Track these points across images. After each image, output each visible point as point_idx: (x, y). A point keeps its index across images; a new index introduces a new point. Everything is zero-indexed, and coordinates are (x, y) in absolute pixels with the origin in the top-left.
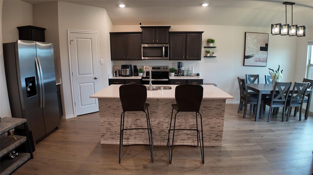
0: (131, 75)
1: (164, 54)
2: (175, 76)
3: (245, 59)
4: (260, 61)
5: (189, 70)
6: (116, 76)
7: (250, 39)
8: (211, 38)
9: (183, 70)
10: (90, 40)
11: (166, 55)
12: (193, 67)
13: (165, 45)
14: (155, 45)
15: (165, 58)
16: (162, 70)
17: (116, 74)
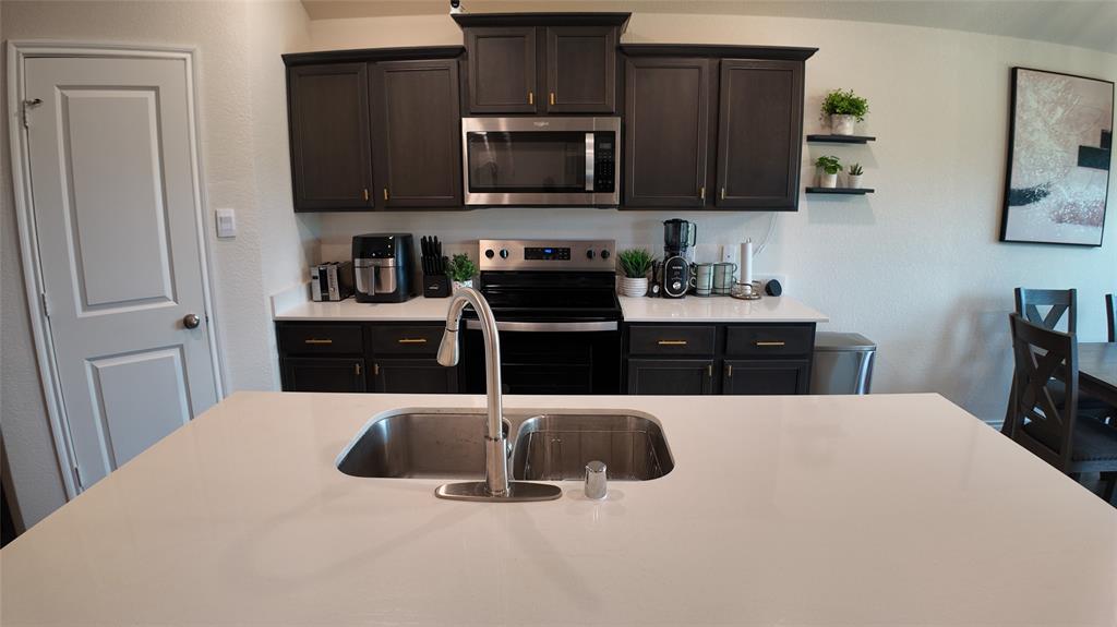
0: (408, 291)
1: (590, 172)
2: (650, 294)
3: (1012, 210)
4: (1076, 219)
5: (725, 265)
6: (325, 299)
7: (1034, 104)
8: (845, 91)
9: (692, 265)
10: (152, 94)
11: (604, 181)
12: (750, 247)
13: (597, 123)
14: (541, 124)
15: (594, 198)
16: (578, 263)
17: (324, 288)
